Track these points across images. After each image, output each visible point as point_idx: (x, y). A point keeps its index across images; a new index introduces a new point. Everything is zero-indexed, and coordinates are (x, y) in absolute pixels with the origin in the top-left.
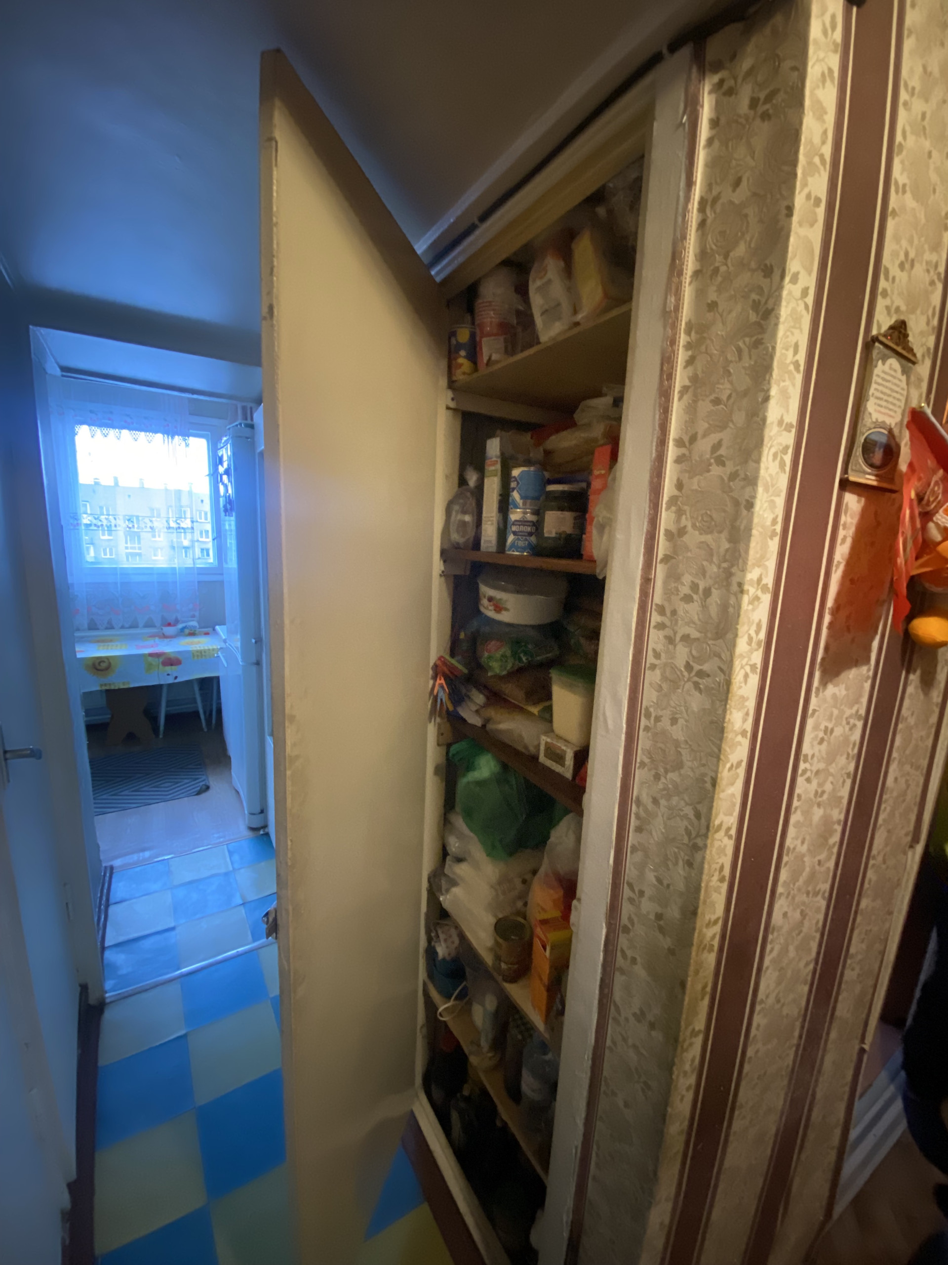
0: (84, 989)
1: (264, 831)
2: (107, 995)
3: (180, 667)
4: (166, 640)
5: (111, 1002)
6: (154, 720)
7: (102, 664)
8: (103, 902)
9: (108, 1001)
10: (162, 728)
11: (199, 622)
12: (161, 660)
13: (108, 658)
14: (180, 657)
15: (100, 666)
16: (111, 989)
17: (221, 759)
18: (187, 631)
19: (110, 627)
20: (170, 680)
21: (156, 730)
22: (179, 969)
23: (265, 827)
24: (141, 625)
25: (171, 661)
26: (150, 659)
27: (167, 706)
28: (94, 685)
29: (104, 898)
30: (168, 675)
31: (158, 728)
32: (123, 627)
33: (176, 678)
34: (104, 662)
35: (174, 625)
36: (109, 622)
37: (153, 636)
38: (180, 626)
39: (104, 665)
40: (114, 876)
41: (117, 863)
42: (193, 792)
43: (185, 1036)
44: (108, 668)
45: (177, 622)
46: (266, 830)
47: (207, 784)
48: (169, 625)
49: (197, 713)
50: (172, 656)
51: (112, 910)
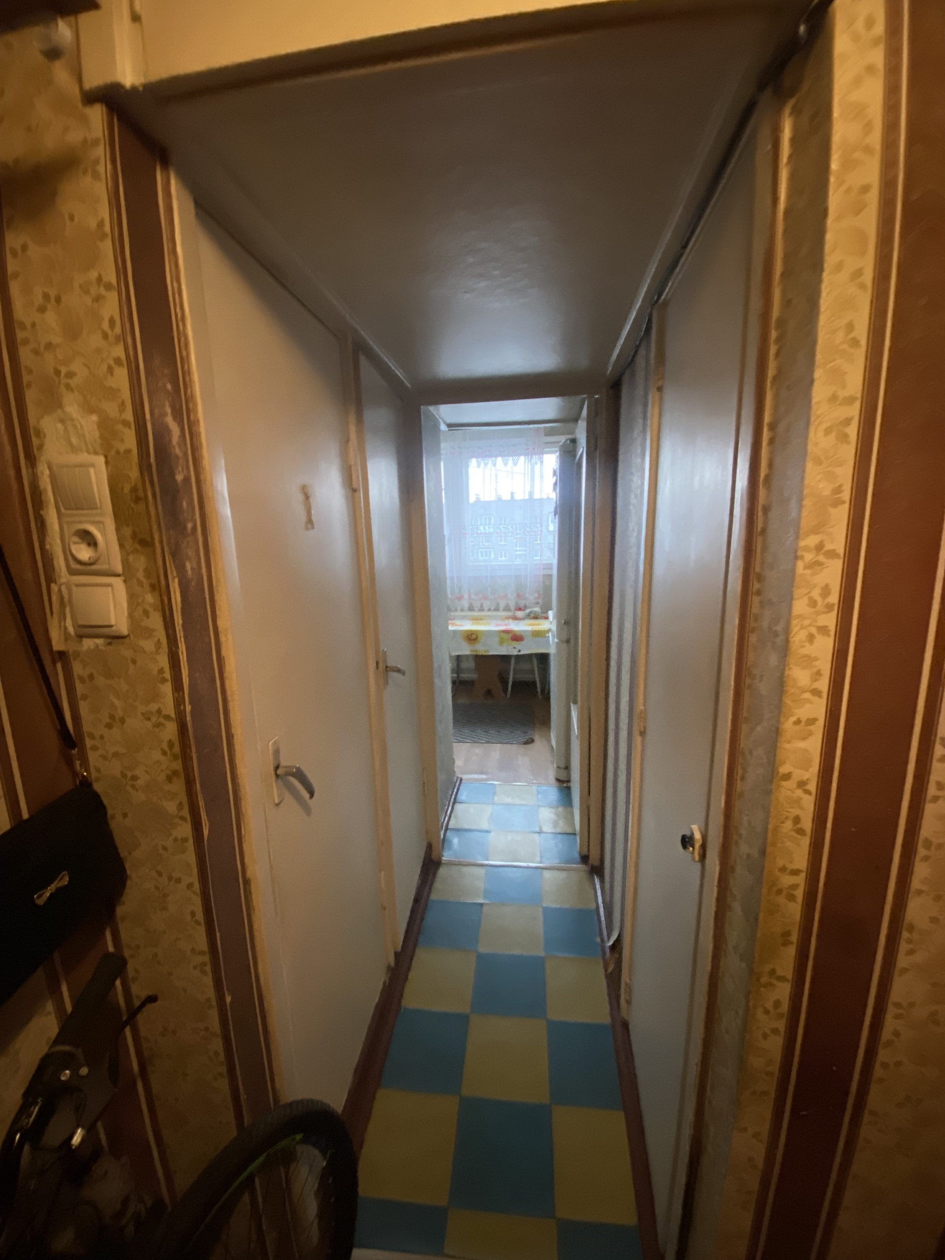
0: (430, 846)
1: (567, 785)
2: (443, 858)
3: (523, 643)
4: (517, 621)
5: (444, 864)
6: (504, 682)
7: (473, 635)
8: (452, 800)
9: (443, 862)
10: (510, 689)
11: (541, 609)
12: (510, 636)
13: (476, 631)
14: (523, 634)
15: (472, 637)
16: (446, 857)
17: (545, 722)
18: (532, 615)
19: (481, 609)
20: (515, 653)
21: (505, 690)
22: (487, 860)
23: (569, 781)
24: (501, 608)
25: (517, 638)
26: (503, 634)
27: (515, 673)
28: (466, 650)
29: (453, 796)
30: (514, 648)
31: (507, 689)
32: (489, 610)
33: (519, 651)
34: (473, 634)
35: (524, 610)
36: (482, 606)
37: (508, 618)
38: (528, 611)
39: (474, 636)
40: (462, 785)
41: (464, 777)
42: (523, 742)
43: (481, 905)
44: (475, 639)
45: (526, 607)
46: (569, 784)
47: (533, 738)
48: (520, 609)
49: (534, 683)
50: (518, 634)
51: (458, 807)
